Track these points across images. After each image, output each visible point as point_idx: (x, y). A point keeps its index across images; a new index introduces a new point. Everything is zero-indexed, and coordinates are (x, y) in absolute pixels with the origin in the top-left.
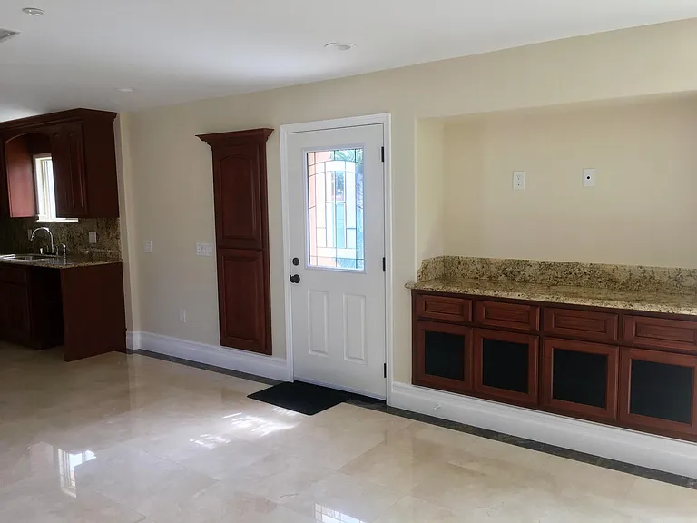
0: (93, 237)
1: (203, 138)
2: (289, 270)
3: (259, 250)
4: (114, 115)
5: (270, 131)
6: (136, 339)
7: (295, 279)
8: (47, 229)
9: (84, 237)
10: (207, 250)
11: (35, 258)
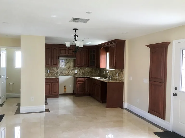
0: (117, 74)
1: (147, 46)
2: (173, 91)
3: (163, 83)
4: (125, 41)
5: (169, 43)
6: (125, 105)
7: (175, 95)
8: (108, 72)
9: (115, 74)
10: (147, 81)
11: (104, 79)
